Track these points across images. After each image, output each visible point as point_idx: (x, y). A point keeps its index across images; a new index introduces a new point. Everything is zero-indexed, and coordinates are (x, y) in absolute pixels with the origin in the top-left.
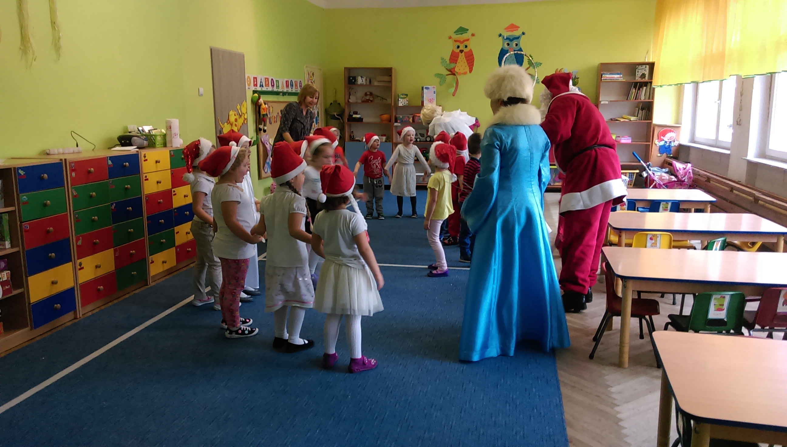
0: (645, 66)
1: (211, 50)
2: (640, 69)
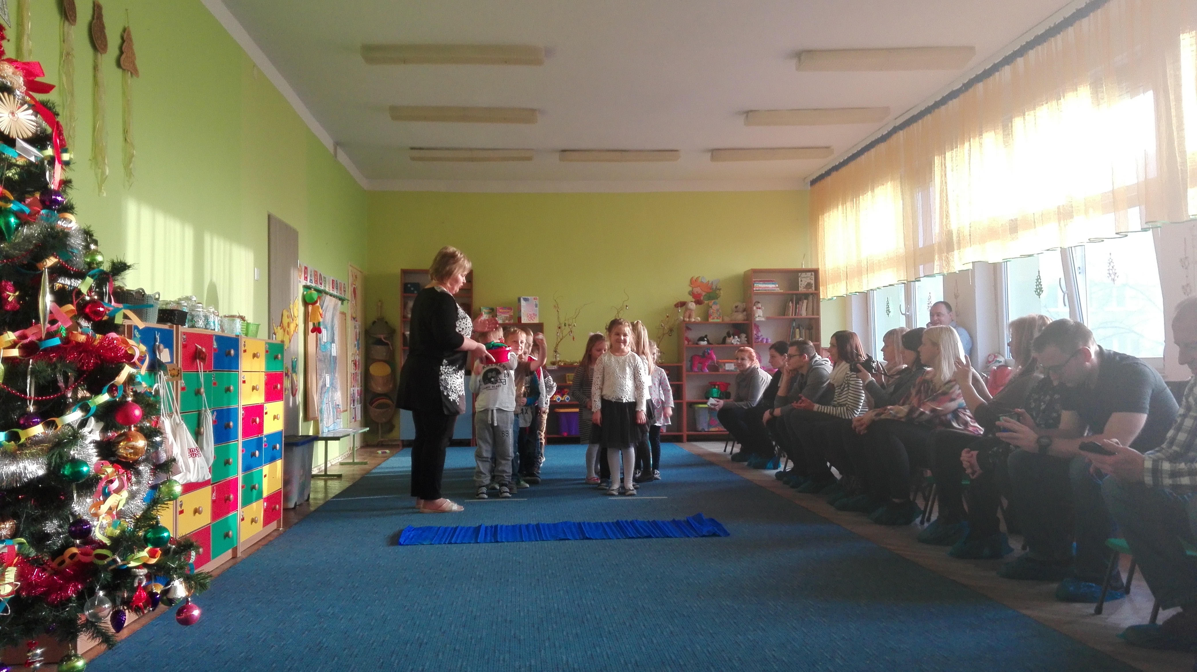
0: (810, 273)
1: (269, 217)
2: (804, 277)
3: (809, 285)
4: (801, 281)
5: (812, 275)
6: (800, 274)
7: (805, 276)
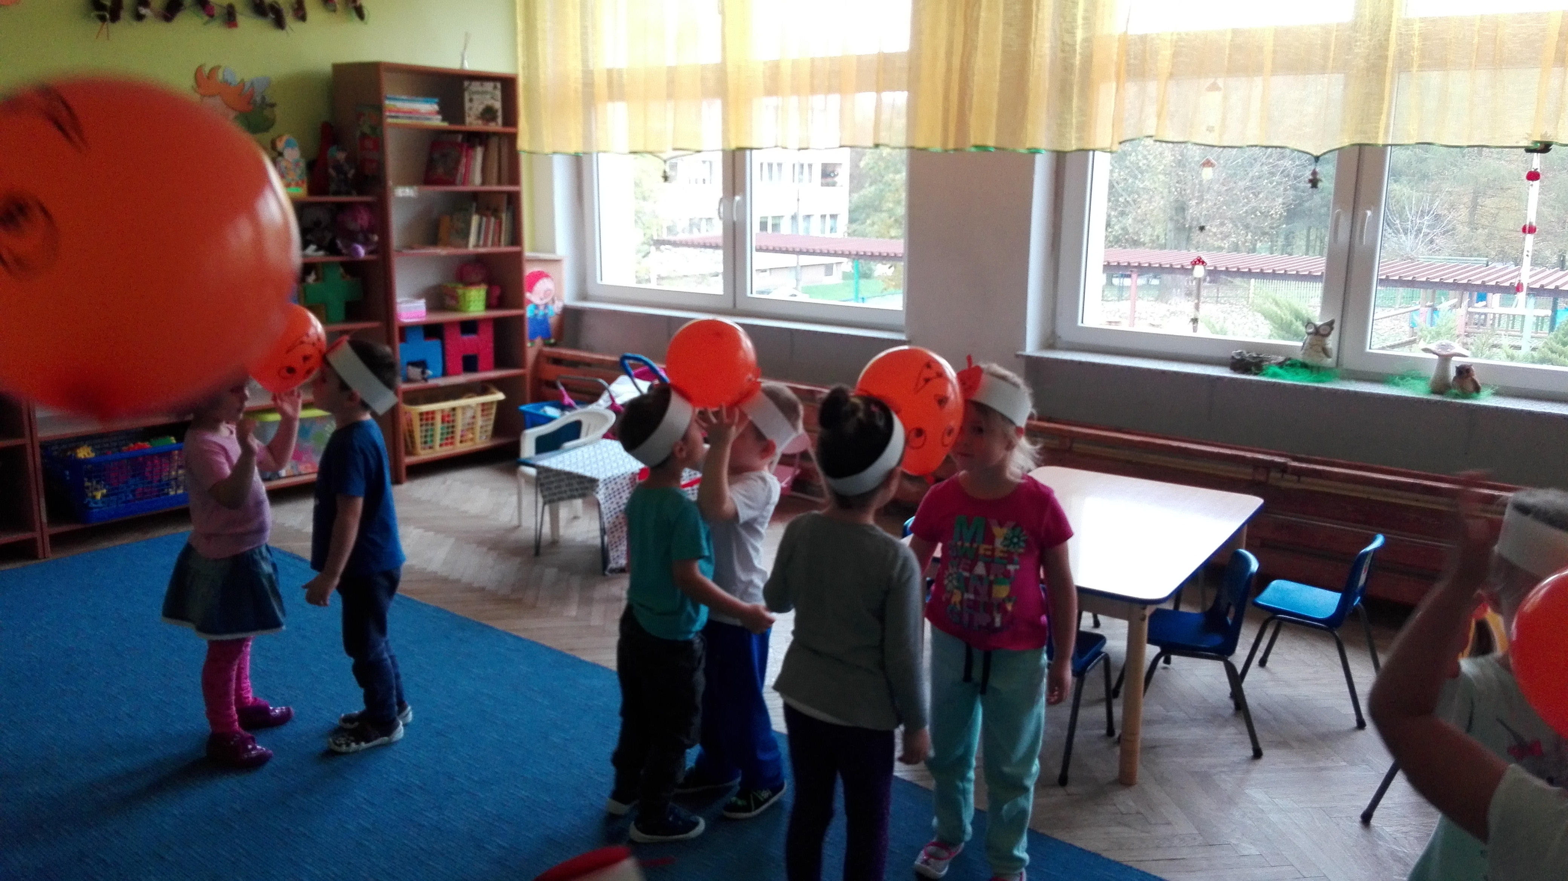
0: (492, 84)
2: (477, 93)
3: (488, 114)
4: (471, 100)
5: (495, 87)
6: (466, 83)
7: (480, 89)
